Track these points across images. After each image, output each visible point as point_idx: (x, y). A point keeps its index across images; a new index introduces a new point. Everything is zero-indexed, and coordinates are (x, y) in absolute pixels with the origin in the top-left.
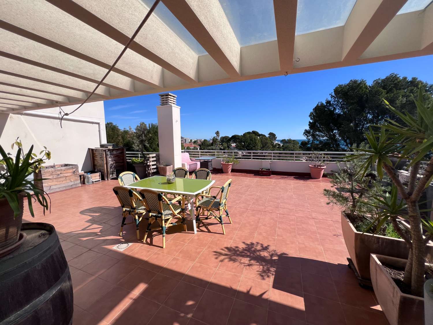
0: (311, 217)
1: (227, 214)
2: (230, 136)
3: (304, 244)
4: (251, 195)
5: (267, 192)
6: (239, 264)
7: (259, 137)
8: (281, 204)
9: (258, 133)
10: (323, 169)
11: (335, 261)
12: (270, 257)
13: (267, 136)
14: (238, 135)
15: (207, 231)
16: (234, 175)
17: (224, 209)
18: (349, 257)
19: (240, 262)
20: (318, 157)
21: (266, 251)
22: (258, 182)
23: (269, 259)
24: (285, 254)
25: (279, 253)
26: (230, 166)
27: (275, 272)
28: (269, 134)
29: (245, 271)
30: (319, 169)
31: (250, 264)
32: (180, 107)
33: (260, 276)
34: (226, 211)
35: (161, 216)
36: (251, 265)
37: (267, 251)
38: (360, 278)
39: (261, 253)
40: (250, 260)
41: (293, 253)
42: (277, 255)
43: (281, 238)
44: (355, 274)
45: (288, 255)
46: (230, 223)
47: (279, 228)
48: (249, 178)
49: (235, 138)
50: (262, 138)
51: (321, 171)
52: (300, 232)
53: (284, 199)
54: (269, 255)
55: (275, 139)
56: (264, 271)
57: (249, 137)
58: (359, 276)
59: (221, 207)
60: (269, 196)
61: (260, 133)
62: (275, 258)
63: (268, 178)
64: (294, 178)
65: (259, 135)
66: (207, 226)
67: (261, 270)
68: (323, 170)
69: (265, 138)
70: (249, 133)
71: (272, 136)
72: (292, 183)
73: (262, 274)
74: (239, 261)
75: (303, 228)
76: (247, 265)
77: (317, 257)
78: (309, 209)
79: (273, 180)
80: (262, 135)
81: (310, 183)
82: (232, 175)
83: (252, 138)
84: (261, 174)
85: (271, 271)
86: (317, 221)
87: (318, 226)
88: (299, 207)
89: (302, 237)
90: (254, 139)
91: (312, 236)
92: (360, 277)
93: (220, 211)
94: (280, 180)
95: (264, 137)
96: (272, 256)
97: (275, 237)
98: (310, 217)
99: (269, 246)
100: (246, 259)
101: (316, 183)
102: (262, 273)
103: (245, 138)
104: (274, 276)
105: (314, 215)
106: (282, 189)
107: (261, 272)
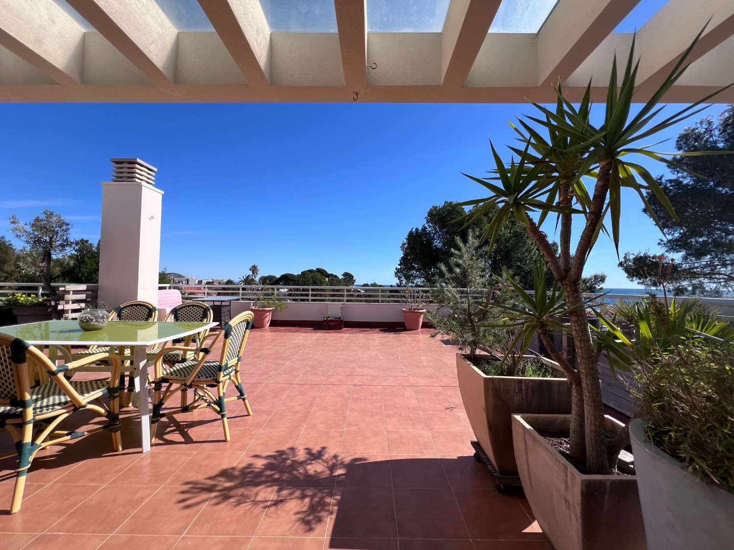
0: (408, 385)
1: (242, 394)
2: (278, 276)
3: (397, 432)
4: (303, 360)
5: (333, 353)
6: (249, 507)
7: (327, 279)
8: (358, 370)
9: (325, 272)
10: (422, 313)
11: (452, 453)
12: (328, 472)
13: (341, 277)
14: (291, 274)
15: (183, 440)
16: (274, 331)
17: (233, 382)
18: (475, 440)
19: (253, 501)
20: (414, 296)
21: (320, 461)
22: (319, 339)
23: (327, 478)
24: (360, 459)
25: (347, 460)
26: (268, 313)
27: (339, 504)
28: (344, 275)
29: (263, 522)
30: (416, 314)
31: (280, 498)
32: (163, 193)
33: (302, 525)
34: (237, 387)
35: (21, 412)
36: (282, 501)
37: (323, 460)
38: (498, 474)
39: (309, 467)
40: (279, 491)
41: (376, 453)
42: (343, 465)
43: (354, 429)
44: (488, 468)
45: (366, 459)
46: (249, 415)
47: (352, 410)
48: (303, 334)
49: (286, 279)
50: (332, 279)
51: (419, 316)
52: (391, 412)
53: (363, 361)
54: (327, 467)
55: (353, 283)
56: (313, 509)
57: (311, 277)
58: (496, 470)
59: (225, 376)
60: (338, 359)
61: (329, 272)
62: (340, 472)
63: (337, 332)
64: (380, 330)
65: (328, 276)
66: (186, 430)
67: (305, 509)
68: (422, 316)
69: (337, 280)
70: (310, 271)
71: (349, 278)
72: (377, 338)
73: (307, 518)
74: (253, 499)
75: (395, 403)
76: (273, 502)
77: (422, 453)
78: (404, 373)
79: (346, 336)
80: (332, 275)
81: (404, 336)
82: (271, 331)
83: (317, 279)
84: (325, 326)
85: (328, 504)
86: (419, 389)
87: (420, 397)
88: (389, 371)
89: (393, 419)
90: (319, 282)
91: (411, 415)
92: (497, 472)
93: (221, 385)
94: (358, 334)
95: (334, 279)
96: (332, 468)
97: (343, 428)
98: (406, 384)
99: (324, 448)
100: (269, 489)
101: (414, 335)
102: (308, 515)
103: (305, 279)
104: (334, 516)
105: (412, 380)
106: (361, 347)
107: (305, 512)
